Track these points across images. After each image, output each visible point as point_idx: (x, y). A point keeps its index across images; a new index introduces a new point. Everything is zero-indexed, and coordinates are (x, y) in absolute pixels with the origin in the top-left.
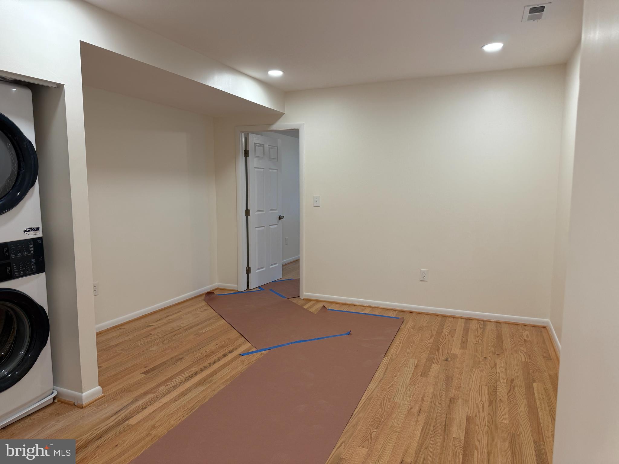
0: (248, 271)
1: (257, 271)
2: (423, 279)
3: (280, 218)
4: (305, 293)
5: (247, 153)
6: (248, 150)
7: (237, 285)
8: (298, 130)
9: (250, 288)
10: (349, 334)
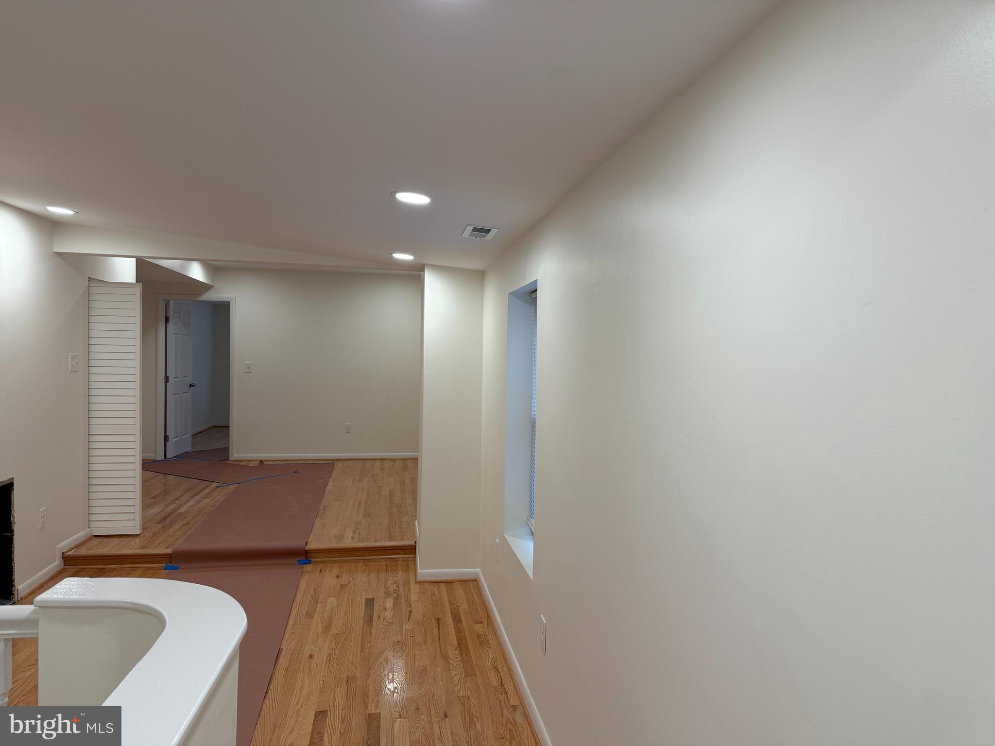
0: (166, 439)
1: (173, 440)
2: (348, 432)
3: (190, 386)
4: (236, 454)
5: (167, 320)
6: (169, 317)
7: (154, 455)
8: (230, 302)
9: (167, 458)
10: (295, 472)
